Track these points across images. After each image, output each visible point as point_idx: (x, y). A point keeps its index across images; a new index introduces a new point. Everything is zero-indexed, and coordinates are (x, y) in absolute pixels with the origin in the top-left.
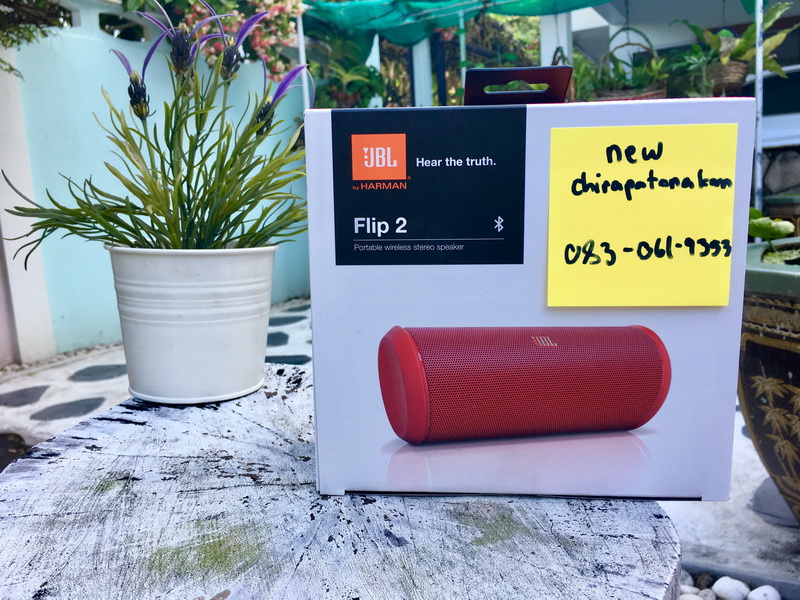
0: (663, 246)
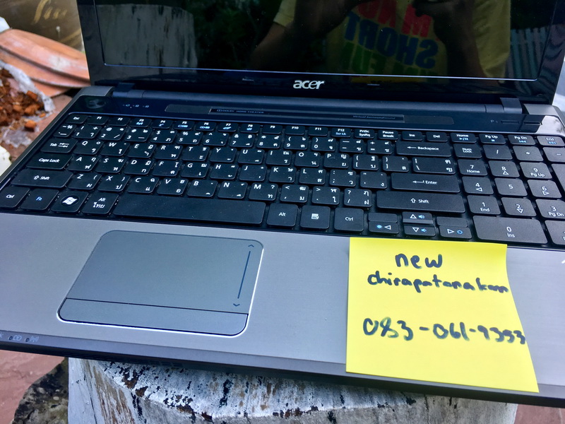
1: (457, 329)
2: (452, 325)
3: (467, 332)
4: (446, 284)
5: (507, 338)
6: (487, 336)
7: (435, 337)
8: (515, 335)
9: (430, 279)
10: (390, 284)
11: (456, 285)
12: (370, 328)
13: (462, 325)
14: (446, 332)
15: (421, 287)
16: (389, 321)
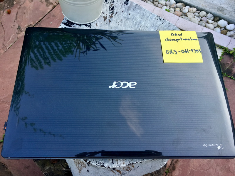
1: (187, 51)
2: (185, 50)
3: (189, 51)
4: (184, 39)
5: (197, 52)
6: (193, 52)
7: (182, 53)
8: (199, 51)
9: (180, 39)
10: (171, 41)
11: (186, 39)
12: (168, 52)
13: (188, 49)
14: (184, 51)
15: (178, 41)
16: (172, 50)
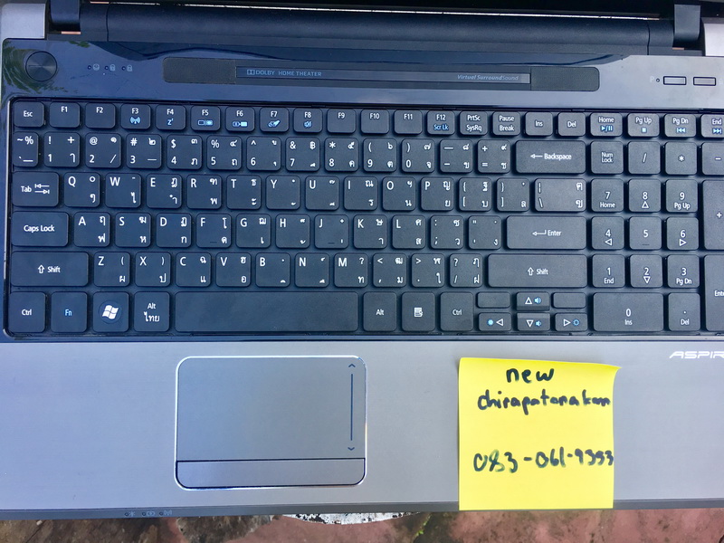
0: (557, 456)
2: (553, 451)
3: (566, 458)
4: (554, 400)
5: (598, 460)
6: (581, 460)
7: (537, 466)
8: (605, 456)
9: (538, 396)
10: (500, 407)
12: (480, 463)
13: (562, 449)
14: (546, 459)
15: (529, 406)
16: (497, 455)
